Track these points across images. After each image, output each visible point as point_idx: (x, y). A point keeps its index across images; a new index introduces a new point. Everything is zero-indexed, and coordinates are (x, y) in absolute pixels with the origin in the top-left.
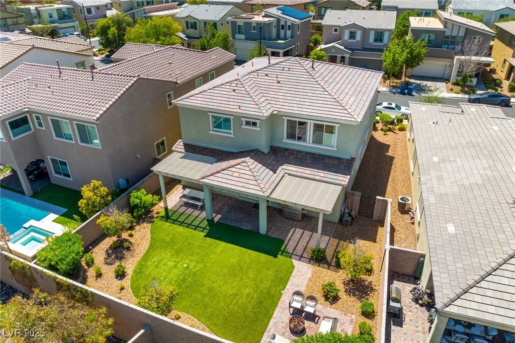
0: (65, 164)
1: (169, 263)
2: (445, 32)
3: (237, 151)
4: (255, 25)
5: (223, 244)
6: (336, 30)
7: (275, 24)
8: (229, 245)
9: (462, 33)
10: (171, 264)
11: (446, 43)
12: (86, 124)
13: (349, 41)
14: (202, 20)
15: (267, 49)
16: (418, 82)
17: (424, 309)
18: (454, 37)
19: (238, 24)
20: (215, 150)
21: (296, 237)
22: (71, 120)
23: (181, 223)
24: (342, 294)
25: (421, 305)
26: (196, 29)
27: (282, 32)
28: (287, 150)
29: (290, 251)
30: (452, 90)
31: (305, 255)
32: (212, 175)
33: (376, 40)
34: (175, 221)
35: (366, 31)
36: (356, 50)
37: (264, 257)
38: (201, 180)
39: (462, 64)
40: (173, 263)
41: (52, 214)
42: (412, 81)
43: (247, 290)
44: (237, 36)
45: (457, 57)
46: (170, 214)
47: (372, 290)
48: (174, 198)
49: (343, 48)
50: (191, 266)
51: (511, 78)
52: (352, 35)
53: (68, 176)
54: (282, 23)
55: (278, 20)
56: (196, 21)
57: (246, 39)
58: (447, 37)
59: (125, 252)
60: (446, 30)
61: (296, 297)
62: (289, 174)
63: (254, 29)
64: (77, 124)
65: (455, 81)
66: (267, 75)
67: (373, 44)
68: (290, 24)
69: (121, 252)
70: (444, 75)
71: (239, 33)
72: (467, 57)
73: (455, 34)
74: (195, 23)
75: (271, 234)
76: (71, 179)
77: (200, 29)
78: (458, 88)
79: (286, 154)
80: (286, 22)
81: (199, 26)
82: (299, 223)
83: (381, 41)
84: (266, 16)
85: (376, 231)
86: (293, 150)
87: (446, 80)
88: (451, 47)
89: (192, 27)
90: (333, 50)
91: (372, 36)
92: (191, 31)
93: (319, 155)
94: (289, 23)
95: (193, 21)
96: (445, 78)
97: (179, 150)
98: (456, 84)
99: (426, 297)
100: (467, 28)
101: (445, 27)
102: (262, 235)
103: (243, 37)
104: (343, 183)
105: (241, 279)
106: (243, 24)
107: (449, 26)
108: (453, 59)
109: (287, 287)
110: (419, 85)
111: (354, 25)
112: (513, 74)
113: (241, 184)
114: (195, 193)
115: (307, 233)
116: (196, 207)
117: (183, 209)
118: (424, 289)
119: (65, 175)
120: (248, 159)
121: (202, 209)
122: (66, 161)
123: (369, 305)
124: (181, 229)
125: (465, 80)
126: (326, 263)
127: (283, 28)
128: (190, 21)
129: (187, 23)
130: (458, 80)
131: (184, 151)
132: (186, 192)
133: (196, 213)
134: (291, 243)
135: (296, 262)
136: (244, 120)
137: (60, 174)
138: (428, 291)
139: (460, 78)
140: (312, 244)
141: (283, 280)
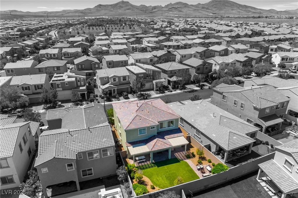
0: (91, 170)
2: (146, 73)
4: (67, 83)
6: (106, 79)
7: (75, 80)
9: (152, 72)
10: (160, 178)
11: (147, 76)
13: (114, 82)
14: (33, 85)
16: (145, 93)
19: (57, 84)
21: (177, 155)
23: (146, 168)
24: (202, 161)
26: (29, 89)
27: (79, 83)
28: (161, 132)
29: (181, 159)
30: (157, 93)
31: (185, 158)
32: (153, 147)
33: (123, 80)
35: (119, 77)
36: (118, 85)
39: (157, 83)
42: (142, 93)
43: (185, 172)
44: (58, 89)
45: (154, 82)
46: (139, 167)
47: (205, 157)
49: (113, 86)
51: (171, 84)
52: (114, 80)
53: (92, 174)
54: (78, 79)
55: (76, 78)
56: (29, 86)
57: (63, 90)
58: (147, 74)
59: (145, 183)
60: (147, 72)
61: (197, 166)
62: (168, 139)
63: (67, 85)
64: (102, 150)
66: (142, 111)
67: (123, 81)
68: (83, 79)
70: (150, 88)
71: (58, 87)
73: (149, 73)
74: (29, 87)
75: (172, 158)
77: (32, 90)
80: (80, 78)
83: (125, 80)
84: (69, 77)
87: (153, 90)
88: (149, 77)
89: (26, 89)
90: (110, 88)
91: (122, 79)
92: (27, 91)
95: (27, 86)
96: (151, 88)
98: (157, 90)
99: (216, 152)
100: (153, 71)
102: (170, 159)
103: (61, 89)
104: (183, 135)
105: (180, 171)
106: (60, 83)
107: (147, 71)
108: (152, 82)
109: (191, 166)
110: (145, 94)
111: (115, 76)
113: (163, 146)
114: (140, 158)
115: (179, 153)
116: (143, 162)
117: (140, 165)
118: (215, 151)
119: (89, 175)
120: (157, 139)
121: (146, 161)
122: (92, 168)
123: (209, 160)
124: (149, 169)
125: (159, 89)
126: (191, 157)
127: (79, 81)
128: (24, 86)
129: (23, 88)
130: (157, 89)
131: (131, 145)
132: (137, 158)
133: (146, 163)
134: (179, 157)
135: (185, 161)
136: (150, 127)
137: (87, 175)
138: (216, 151)
139: (158, 88)
140: (183, 155)
141: (188, 166)
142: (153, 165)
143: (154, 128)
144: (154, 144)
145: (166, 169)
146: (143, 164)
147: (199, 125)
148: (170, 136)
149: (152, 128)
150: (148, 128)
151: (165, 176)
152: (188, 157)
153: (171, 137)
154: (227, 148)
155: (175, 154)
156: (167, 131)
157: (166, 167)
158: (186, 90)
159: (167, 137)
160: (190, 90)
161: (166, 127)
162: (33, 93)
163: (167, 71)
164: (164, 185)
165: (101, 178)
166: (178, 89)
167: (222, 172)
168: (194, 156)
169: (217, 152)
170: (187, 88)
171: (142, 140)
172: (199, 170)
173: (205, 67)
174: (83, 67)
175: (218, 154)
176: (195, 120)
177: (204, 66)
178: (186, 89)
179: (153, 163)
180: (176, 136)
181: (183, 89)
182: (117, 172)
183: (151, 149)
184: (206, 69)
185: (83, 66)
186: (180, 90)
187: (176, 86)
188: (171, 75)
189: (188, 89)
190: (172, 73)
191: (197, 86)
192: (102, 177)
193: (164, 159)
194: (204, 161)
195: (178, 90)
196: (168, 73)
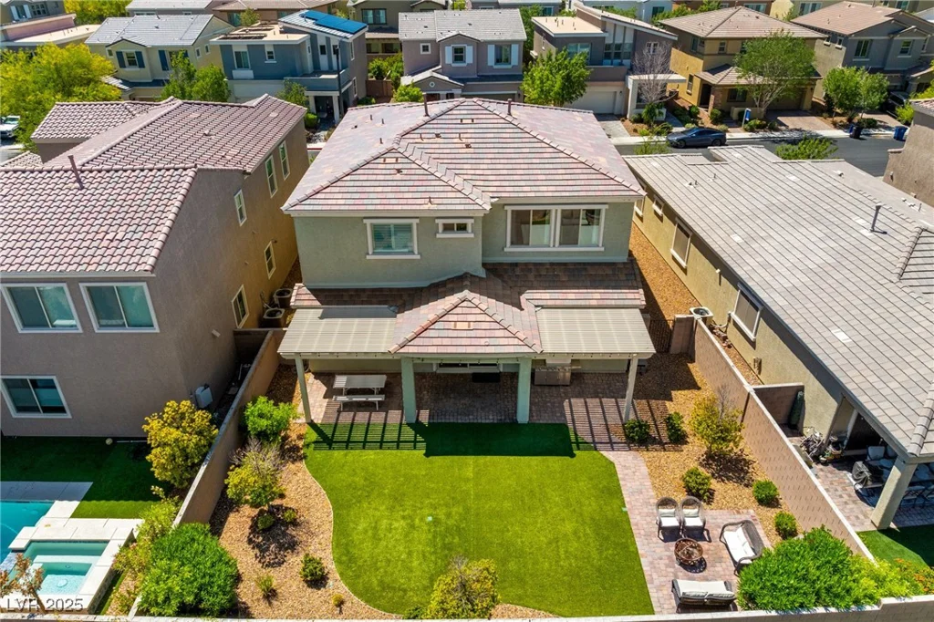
0: (50, 385)
1: (396, 525)
2: (604, 38)
3: (426, 284)
4: (272, 49)
5: (470, 459)
6: (425, 48)
7: (308, 45)
8: (483, 459)
9: (629, 40)
10: (400, 524)
11: (607, 56)
12: (115, 285)
13: (454, 65)
14: (153, 47)
15: (307, 93)
17: (830, 467)
18: (618, 46)
19: (235, 49)
20: (381, 290)
21: (580, 413)
22: (73, 282)
23: (365, 444)
24: (714, 484)
25: (825, 464)
26: (142, 65)
27: (323, 60)
28: (516, 264)
29: (589, 439)
30: (635, 131)
31: (615, 439)
32: (418, 335)
33: (498, 61)
34: (348, 444)
35: (480, 46)
36: (468, 80)
37: (555, 462)
38: (402, 351)
39: (640, 86)
40: (402, 522)
41: (57, 502)
43: (568, 527)
44: (237, 73)
45: (631, 79)
46: (328, 432)
47: (747, 463)
48: (314, 402)
49: (446, 78)
50: (442, 517)
51: (711, 103)
52: (459, 55)
53: (61, 410)
54: (321, 41)
55: (313, 38)
56: (139, 49)
57: (257, 77)
58: (608, 46)
59: (291, 531)
60: (606, 35)
62: (543, 307)
63: (271, 58)
64: (89, 289)
65: (636, 116)
66: (438, 136)
67: (496, 67)
68: (336, 43)
69: (284, 534)
70: (614, 108)
71: (240, 66)
72: (652, 77)
73: (619, 41)
74: (139, 54)
75: (536, 420)
76: (68, 415)
77: (150, 65)
78: (644, 127)
79: (518, 271)
80: (328, 40)
81: (149, 59)
82: (569, 389)
83: (508, 61)
84: (286, 31)
85: (689, 371)
86: (526, 264)
87: (621, 116)
88: (616, 61)
89: (132, 63)
90: (432, 85)
91: (491, 53)
92: (132, 72)
93: (575, 264)
94: (334, 42)
95: (135, 51)
96: (616, 112)
97: (306, 303)
98: (639, 120)
99: (831, 448)
100: (635, 30)
101: (604, 30)
102: (524, 424)
103: (250, 73)
104: (638, 303)
105: (545, 512)
106: (245, 50)
107: (610, 27)
108: (624, 80)
109: (626, 499)
111: (459, 37)
112: (712, 97)
113: (483, 342)
114: (359, 381)
115: (593, 402)
116: (369, 406)
117: (346, 418)
118: (824, 438)
119: (47, 410)
120: (466, 293)
121: (383, 406)
122: (54, 378)
123: (768, 485)
124: (371, 455)
125: (651, 112)
126: (654, 441)
127: (323, 52)
128: (126, 50)
129: (119, 54)
130: (640, 115)
131: (318, 303)
132: (341, 382)
133: (378, 418)
134: (579, 426)
135: (610, 455)
136: (440, 222)
137: (34, 409)
138: (834, 439)
139: (643, 111)
140: (613, 418)
141: (612, 491)
142: (409, 433)
143: (462, 228)
144: (432, 317)
145: (467, 480)
146: (362, 417)
147: (766, 266)
148: (556, 296)
149: (448, 228)
150: (427, 222)
151: (436, 522)
152: (639, 437)
153: (558, 303)
154: (917, 439)
155: (566, 403)
156: (552, 264)
157: (470, 465)
158: (776, 134)
159: (538, 296)
160: (795, 135)
161: (545, 242)
162: (154, 81)
163: (703, 40)
164: (387, 580)
165: (109, 442)
166: (740, 126)
167: (821, 610)
168: (678, 438)
169: (836, 445)
170: (783, 128)
171: (391, 290)
172: (670, 534)
173: (898, 38)
174: (383, 20)
175: (843, 463)
176: (750, 238)
177: (896, 33)
178: (777, 130)
179: (417, 426)
180: (594, 303)
181: (761, 127)
182: (146, 428)
183: (401, 341)
184: (904, 52)
185: (382, 13)
186: (746, 130)
187: (735, 111)
188: (723, 60)
189: (791, 130)
190: (725, 54)
191: (835, 125)
192: (115, 439)
193: (491, 418)
194: (730, 485)
195: (738, 129)
196: (708, 48)
